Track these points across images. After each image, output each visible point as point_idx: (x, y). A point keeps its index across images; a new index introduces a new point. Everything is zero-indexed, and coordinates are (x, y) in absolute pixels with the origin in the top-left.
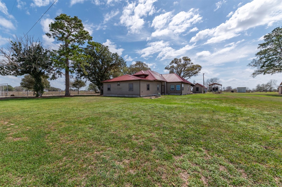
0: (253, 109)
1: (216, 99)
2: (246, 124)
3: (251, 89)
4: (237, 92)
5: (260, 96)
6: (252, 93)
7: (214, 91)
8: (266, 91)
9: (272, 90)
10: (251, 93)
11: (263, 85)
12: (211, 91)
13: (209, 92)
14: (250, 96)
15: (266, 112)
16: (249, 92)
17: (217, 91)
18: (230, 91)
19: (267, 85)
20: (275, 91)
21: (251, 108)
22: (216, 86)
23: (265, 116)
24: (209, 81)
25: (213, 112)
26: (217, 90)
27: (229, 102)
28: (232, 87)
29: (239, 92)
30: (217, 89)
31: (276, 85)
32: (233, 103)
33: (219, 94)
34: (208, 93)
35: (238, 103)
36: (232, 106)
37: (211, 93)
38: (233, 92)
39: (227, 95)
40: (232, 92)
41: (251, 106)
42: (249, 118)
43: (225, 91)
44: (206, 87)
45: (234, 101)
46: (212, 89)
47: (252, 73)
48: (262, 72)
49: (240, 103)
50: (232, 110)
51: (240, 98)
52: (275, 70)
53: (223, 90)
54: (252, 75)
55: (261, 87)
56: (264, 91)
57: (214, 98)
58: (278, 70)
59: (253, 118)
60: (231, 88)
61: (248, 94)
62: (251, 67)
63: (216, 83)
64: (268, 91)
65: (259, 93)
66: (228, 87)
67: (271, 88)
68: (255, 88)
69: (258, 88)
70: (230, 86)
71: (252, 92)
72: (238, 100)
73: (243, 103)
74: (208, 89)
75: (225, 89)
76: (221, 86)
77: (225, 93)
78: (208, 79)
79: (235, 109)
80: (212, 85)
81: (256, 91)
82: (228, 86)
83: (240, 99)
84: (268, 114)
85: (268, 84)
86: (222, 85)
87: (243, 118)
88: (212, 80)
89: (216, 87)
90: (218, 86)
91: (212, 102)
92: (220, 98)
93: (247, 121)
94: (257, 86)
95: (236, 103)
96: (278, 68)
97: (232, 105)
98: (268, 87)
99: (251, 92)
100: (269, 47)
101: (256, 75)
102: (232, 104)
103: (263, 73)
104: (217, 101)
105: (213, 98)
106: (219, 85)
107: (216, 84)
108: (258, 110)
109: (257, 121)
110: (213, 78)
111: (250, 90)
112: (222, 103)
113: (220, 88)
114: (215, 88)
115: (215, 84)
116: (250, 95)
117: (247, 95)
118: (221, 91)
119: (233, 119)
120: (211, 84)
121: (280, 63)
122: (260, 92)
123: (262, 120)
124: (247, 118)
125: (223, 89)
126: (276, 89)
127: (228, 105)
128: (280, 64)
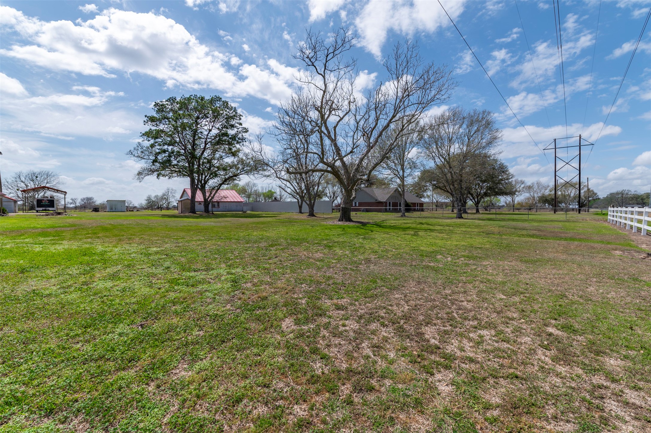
0: (133, 245)
1: (44, 233)
2: (109, 284)
3: (137, 204)
4: (108, 209)
5: (150, 218)
6: (138, 213)
7: (41, 209)
8: (160, 208)
9: (170, 206)
10: (135, 213)
11: (156, 196)
12: (32, 208)
13: (23, 210)
14: (132, 218)
15: (155, 249)
16: (133, 211)
17: (50, 209)
18: (90, 209)
19: (162, 198)
20: (175, 208)
21: (130, 244)
22: (49, 194)
23: (151, 258)
24: (23, 179)
25: (23, 271)
26: (53, 207)
27: (80, 237)
28: (95, 199)
29: (112, 210)
30: (51, 203)
31: (175, 198)
32: (91, 238)
33: (59, 216)
34: (21, 213)
35: (103, 236)
36: (87, 246)
37: (33, 213)
38: (98, 211)
39: (81, 218)
40: (96, 210)
41: (130, 240)
42: (119, 267)
43: (76, 208)
44: (12, 195)
45: (95, 233)
46: (35, 203)
47: (136, 172)
48: (152, 171)
49: (107, 237)
50: (85, 255)
51: (110, 224)
52: (172, 172)
53: (72, 206)
54: (137, 177)
55: (153, 201)
56: (158, 208)
57: (37, 228)
58: (176, 171)
59: (129, 266)
60: (93, 202)
61: (130, 216)
62: (133, 158)
63: (48, 185)
64: (164, 209)
65: (150, 212)
66: (84, 199)
67: (169, 203)
68: (144, 202)
69: (148, 203)
70: (89, 196)
71: (138, 211)
72: (105, 229)
73: (116, 236)
74: (19, 203)
75: (78, 204)
76: (63, 196)
77: (75, 214)
78: (20, 173)
79: (94, 252)
80: (34, 190)
81: (145, 209)
82: (85, 196)
83: (110, 226)
84: (157, 253)
85: (164, 195)
86: (66, 192)
87: (108, 270)
88: (33, 177)
89: (47, 197)
90: (55, 194)
91: (27, 240)
92: (56, 227)
93: (114, 277)
94: (146, 199)
95: (98, 238)
96: (177, 170)
97: (86, 243)
98: (164, 202)
99: (135, 210)
100: (162, 127)
101: (142, 176)
102: (89, 240)
103: (156, 173)
104: (44, 237)
105: (34, 228)
106: (58, 191)
107: (48, 188)
108: (142, 247)
109: (134, 272)
110: (37, 170)
111: (135, 207)
112: (61, 242)
113: (61, 201)
114: (45, 199)
115: (44, 188)
116: (133, 216)
117: (128, 216)
118: (65, 208)
119: (82, 279)
120: (29, 188)
121: (178, 160)
122: (152, 210)
123: (144, 266)
124: (115, 270)
125: (71, 203)
126: (175, 204)
127: (74, 245)
128: (178, 162)
